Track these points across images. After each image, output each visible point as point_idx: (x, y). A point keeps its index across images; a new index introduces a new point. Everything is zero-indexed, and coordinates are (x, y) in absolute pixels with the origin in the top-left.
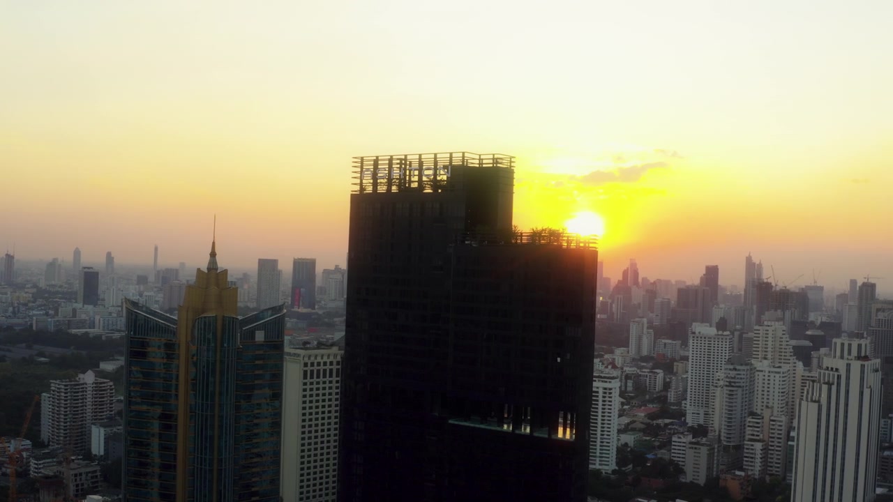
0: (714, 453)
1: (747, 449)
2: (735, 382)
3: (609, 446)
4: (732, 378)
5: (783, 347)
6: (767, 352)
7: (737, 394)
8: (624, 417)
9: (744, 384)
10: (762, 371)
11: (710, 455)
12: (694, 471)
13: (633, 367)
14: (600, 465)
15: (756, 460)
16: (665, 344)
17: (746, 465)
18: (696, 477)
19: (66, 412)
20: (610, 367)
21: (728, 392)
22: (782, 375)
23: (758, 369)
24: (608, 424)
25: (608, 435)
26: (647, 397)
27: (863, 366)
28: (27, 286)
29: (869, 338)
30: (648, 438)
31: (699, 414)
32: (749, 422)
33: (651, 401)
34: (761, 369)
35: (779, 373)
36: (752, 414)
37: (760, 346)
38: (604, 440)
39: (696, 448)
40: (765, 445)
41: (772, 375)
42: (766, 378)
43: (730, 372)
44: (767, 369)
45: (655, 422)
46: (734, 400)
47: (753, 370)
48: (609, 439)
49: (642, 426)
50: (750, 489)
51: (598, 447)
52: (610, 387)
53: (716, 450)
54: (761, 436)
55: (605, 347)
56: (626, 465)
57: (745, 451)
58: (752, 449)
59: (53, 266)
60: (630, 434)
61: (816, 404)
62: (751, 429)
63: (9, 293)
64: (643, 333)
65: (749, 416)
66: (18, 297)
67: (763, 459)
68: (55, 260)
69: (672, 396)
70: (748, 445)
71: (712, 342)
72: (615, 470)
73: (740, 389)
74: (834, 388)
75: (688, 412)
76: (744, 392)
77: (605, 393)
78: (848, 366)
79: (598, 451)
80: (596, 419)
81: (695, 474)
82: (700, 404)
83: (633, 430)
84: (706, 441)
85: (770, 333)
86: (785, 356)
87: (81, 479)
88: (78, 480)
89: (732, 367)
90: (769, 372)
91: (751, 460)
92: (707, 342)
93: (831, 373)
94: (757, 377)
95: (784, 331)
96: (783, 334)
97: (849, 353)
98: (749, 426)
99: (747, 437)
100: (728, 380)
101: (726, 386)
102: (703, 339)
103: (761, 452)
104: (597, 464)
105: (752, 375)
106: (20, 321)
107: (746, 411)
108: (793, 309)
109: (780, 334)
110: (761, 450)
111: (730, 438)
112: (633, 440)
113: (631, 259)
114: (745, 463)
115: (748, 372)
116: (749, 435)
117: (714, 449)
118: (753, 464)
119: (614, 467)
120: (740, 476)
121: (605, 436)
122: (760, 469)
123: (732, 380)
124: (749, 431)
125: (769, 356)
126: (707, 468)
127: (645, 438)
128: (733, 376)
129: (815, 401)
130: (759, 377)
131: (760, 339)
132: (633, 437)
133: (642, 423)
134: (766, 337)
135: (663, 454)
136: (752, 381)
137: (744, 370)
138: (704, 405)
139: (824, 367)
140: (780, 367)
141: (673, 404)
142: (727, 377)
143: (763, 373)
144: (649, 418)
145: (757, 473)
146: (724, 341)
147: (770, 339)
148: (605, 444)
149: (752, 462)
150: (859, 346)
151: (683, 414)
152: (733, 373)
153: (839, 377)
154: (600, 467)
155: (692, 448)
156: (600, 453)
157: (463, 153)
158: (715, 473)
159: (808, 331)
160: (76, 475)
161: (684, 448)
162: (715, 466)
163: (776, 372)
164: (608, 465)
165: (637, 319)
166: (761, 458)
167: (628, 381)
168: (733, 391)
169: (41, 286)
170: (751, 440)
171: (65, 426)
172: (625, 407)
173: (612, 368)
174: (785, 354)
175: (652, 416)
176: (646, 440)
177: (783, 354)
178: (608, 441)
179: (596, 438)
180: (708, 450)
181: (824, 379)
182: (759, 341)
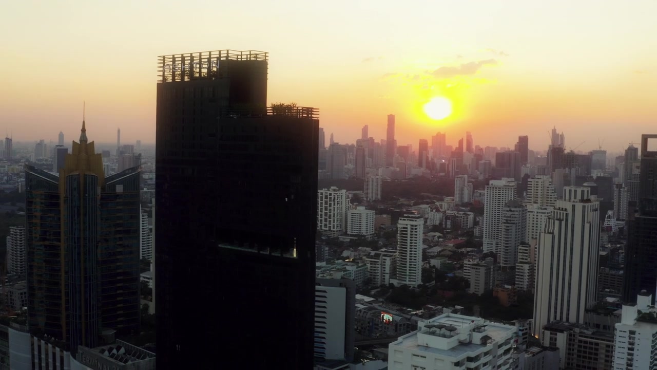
0: (490, 272)
1: (518, 269)
2: (510, 220)
3: (415, 268)
4: (508, 217)
5: (549, 194)
6: (537, 198)
7: (511, 229)
8: (437, 247)
9: (517, 222)
10: (532, 212)
11: (487, 274)
12: (475, 286)
13: (454, 210)
14: (409, 281)
15: (525, 278)
16: (480, 193)
17: (517, 281)
18: (477, 290)
19: (21, 249)
20: (434, 211)
21: (505, 227)
22: (546, 215)
23: (529, 210)
24: (415, 251)
25: (415, 260)
26: (460, 232)
27: (584, 207)
28: (22, 161)
29: (626, 188)
30: (450, 262)
31: (492, 244)
32: (520, 249)
33: (462, 235)
34: (531, 210)
35: (545, 213)
36: (523, 243)
37: (532, 193)
38: (412, 263)
39: (477, 269)
40: (531, 266)
41: (539, 215)
42: (535, 217)
43: (507, 213)
44: (536, 211)
45: (459, 250)
46: (510, 234)
47: (525, 211)
48: (416, 262)
49: (450, 253)
50: (516, 298)
51: (408, 269)
52: (416, 224)
53: (492, 270)
54: (529, 260)
55: (438, 196)
56: (429, 282)
57: (517, 270)
58: (522, 269)
59: (40, 145)
60: (437, 259)
61: (551, 235)
62: (521, 254)
63: (6, 166)
64: (464, 186)
65: (520, 244)
66: (13, 169)
67: (530, 277)
68: (42, 141)
69: (477, 231)
70: (518, 266)
71: (501, 191)
72: (420, 285)
73: (514, 225)
74: (563, 223)
75: (484, 242)
76: (518, 228)
77: (412, 229)
78: (574, 206)
79: (408, 271)
80: (406, 248)
81: (476, 287)
82: (493, 237)
83: (444, 256)
84: (485, 263)
85: (540, 184)
86: (550, 201)
87: (25, 297)
88: (23, 297)
89: (508, 209)
90: (537, 213)
91: (521, 277)
92: (497, 191)
93: (562, 212)
94: (528, 216)
95: (550, 182)
96: (550, 185)
97: (575, 197)
98: (520, 252)
99: (519, 260)
100: (506, 219)
101: (505, 223)
102: (495, 189)
103: (528, 271)
104: (407, 281)
105: (524, 215)
106: (11, 186)
107: (519, 241)
108: (577, 167)
109: (547, 184)
110: (528, 270)
111: (507, 261)
112: (440, 263)
113: (467, 132)
114: (516, 279)
115: (521, 213)
116: (520, 258)
117: (490, 269)
118: (522, 280)
119: (420, 282)
120: (509, 288)
121: (413, 261)
122: (527, 283)
123: (509, 219)
124: (520, 256)
125: (539, 201)
126: (485, 283)
127: (448, 262)
128: (509, 216)
129: (550, 233)
130: (529, 217)
131: (532, 188)
132: (440, 261)
133: (450, 251)
134: (537, 187)
135: (458, 273)
136: (524, 219)
137: (517, 211)
138: (496, 237)
139: (557, 207)
140: (546, 209)
141: (477, 237)
142: (505, 216)
143: (533, 214)
144: (456, 248)
145: (525, 287)
146: (510, 190)
147: (540, 188)
148: (412, 266)
149: (522, 279)
150: (583, 192)
151: (481, 244)
152: (509, 214)
153: (567, 215)
154: (410, 283)
155: (474, 268)
156: (409, 273)
157: (228, 51)
158: (491, 287)
159: (584, 183)
160: (21, 294)
161: (469, 268)
162: (491, 281)
163: (542, 213)
164: (415, 281)
165: (460, 176)
166: (528, 276)
167: (448, 221)
168: (508, 226)
169: (31, 160)
170: (521, 263)
171: (21, 260)
172: (441, 239)
173: (436, 211)
174: (551, 199)
175: (458, 246)
176: (448, 263)
177: (549, 199)
178: (415, 264)
179: (406, 262)
180: (486, 270)
181: (557, 217)
182: (531, 190)
